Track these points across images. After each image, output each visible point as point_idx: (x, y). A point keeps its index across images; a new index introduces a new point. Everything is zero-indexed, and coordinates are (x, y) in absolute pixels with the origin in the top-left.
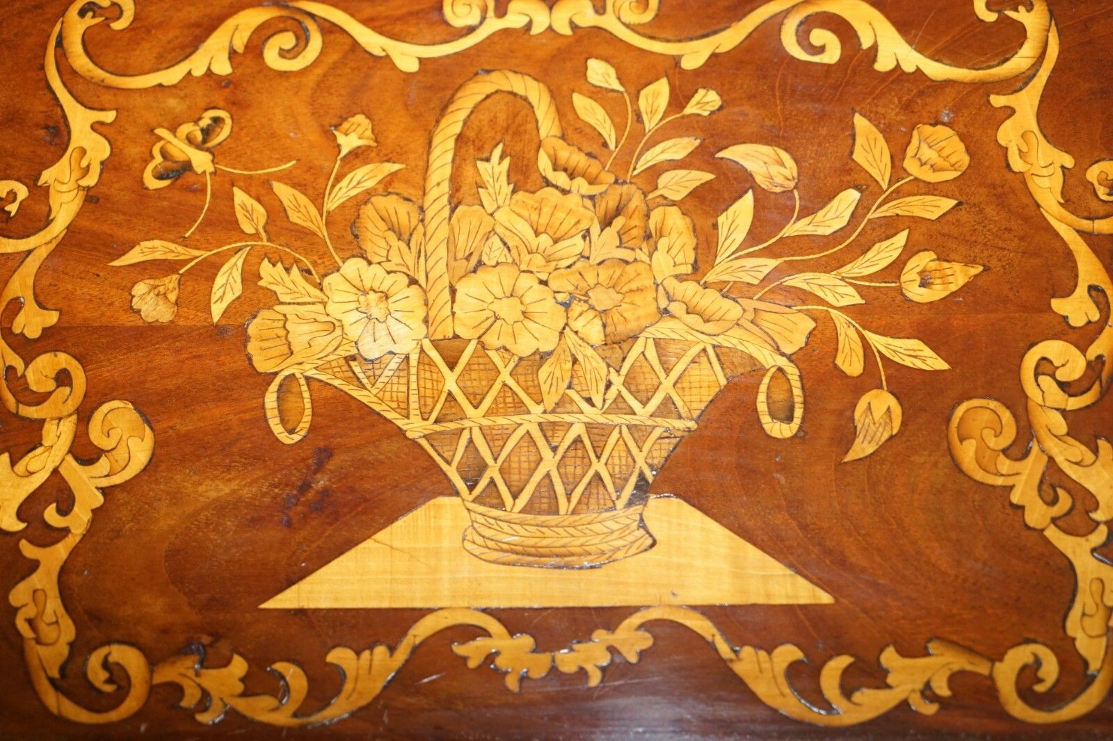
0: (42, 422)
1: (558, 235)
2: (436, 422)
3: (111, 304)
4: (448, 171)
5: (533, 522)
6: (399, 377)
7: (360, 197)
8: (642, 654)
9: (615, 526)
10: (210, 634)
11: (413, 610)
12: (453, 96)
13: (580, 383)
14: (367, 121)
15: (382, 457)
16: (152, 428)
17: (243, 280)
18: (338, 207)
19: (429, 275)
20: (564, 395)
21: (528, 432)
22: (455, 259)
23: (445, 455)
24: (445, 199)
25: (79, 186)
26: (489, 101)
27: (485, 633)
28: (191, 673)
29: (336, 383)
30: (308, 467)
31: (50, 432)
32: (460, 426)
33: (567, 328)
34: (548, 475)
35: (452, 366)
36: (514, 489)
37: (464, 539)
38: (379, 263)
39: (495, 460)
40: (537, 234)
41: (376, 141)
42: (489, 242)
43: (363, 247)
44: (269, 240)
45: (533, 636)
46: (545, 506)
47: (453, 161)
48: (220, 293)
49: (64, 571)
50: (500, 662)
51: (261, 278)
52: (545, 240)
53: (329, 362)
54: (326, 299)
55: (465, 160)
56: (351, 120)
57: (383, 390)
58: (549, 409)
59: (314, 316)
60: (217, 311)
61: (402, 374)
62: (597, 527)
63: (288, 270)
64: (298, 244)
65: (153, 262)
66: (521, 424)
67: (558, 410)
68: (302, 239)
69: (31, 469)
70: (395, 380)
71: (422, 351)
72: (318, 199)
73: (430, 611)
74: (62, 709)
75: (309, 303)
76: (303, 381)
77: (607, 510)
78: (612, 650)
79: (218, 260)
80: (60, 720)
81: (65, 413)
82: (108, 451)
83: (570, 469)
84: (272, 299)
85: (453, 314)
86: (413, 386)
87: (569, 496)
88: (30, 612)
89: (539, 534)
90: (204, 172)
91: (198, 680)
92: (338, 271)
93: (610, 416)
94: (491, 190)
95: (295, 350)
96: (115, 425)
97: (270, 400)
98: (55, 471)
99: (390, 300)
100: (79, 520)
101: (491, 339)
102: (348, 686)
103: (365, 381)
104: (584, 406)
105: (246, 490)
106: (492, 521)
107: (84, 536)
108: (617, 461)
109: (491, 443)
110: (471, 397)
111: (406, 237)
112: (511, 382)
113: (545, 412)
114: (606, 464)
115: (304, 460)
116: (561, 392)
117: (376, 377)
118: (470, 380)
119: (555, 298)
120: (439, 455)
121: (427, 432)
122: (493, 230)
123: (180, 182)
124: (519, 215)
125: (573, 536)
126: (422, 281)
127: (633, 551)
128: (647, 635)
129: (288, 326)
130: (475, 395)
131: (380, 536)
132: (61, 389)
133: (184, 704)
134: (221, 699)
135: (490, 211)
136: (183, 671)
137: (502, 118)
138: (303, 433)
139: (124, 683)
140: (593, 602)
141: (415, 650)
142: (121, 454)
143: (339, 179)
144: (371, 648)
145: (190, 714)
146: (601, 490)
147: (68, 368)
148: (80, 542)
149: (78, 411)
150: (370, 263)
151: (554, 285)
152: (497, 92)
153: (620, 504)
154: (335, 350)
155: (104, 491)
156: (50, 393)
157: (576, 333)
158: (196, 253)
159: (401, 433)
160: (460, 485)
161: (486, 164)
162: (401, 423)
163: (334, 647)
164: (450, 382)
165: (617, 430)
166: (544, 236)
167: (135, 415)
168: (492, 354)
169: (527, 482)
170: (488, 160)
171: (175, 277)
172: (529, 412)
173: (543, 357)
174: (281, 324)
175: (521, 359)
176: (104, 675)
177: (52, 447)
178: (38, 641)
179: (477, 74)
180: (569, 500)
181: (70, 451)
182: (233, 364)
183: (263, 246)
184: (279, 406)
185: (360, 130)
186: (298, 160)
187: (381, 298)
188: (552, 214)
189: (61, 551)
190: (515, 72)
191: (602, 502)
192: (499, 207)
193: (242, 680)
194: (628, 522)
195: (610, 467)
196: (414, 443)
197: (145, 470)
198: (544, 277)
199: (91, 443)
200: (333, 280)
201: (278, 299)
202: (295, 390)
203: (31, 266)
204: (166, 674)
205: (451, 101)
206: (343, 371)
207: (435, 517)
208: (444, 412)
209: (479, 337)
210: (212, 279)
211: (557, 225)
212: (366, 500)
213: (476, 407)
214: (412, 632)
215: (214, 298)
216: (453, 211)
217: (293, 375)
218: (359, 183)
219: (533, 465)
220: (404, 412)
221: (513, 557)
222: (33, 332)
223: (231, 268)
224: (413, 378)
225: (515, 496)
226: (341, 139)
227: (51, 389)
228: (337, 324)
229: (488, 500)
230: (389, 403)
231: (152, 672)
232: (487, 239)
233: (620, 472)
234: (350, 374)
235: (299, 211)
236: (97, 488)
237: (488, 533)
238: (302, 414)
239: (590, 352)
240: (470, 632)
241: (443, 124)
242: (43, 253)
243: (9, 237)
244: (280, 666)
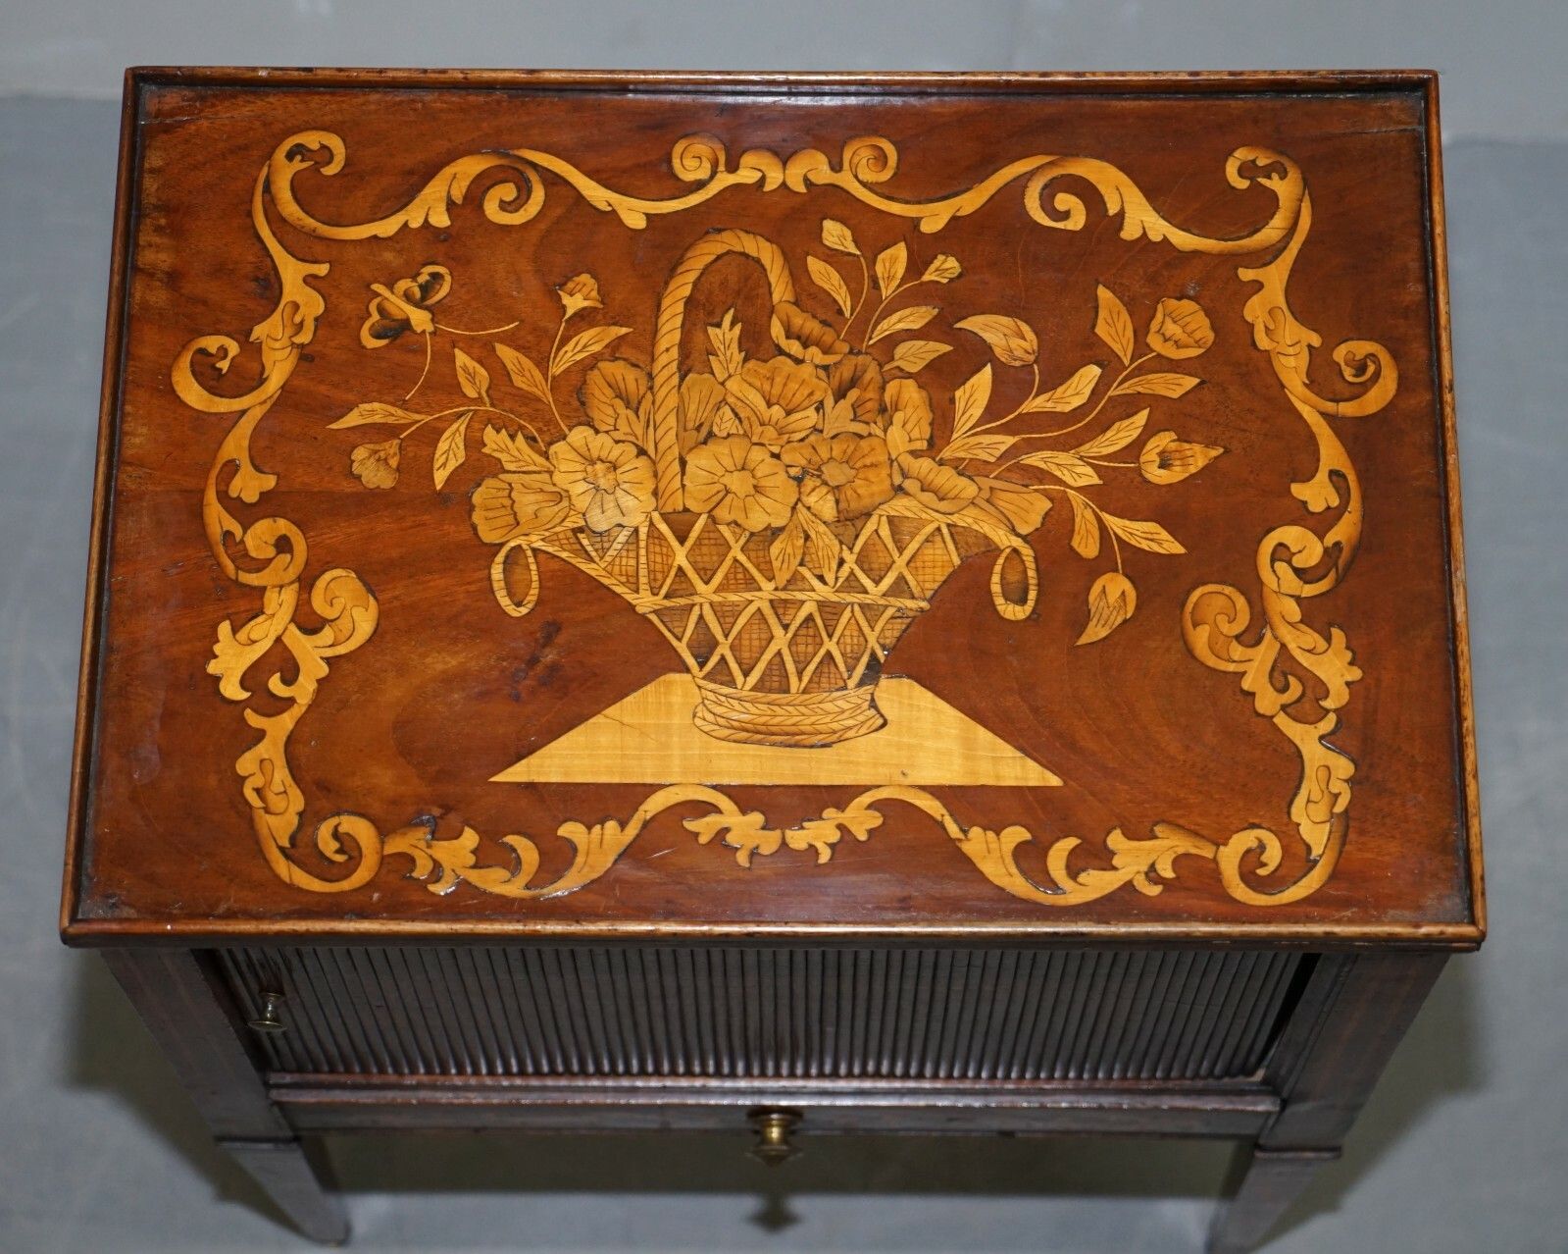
0: (263, 589)
1: (791, 406)
2: (667, 597)
3: (330, 469)
4: (677, 336)
5: (764, 700)
6: (628, 550)
7: (587, 361)
8: (871, 832)
9: (846, 706)
10: (441, 806)
11: (644, 785)
12: (682, 256)
13: (812, 560)
14: (593, 281)
15: (611, 632)
16: (376, 598)
17: (466, 447)
18: (564, 371)
19: (660, 446)
20: (796, 572)
21: (759, 609)
22: (685, 430)
23: (676, 631)
24: (674, 366)
25: (293, 343)
26: (720, 262)
27: (715, 809)
28: (422, 844)
29: (564, 555)
30: (536, 640)
31: (271, 599)
32: (690, 602)
33: (800, 505)
34: (779, 653)
35: (682, 540)
36: (744, 667)
37: (694, 716)
38: (607, 432)
39: (726, 636)
40: (769, 405)
41: (602, 302)
42: (720, 412)
43: (591, 414)
44: (493, 405)
45: (763, 813)
46: (776, 685)
47: (683, 325)
48: (442, 460)
49: (290, 742)
50: (730, 838)
51: (485, 445)
52: (777, 412)
53: (556, 534)
54: (552, 468)
55: (695, 325)
56: (576, 279)
57: (613, 563)
58: (781, 586)
59: (540, 485)
60: (440, 477)
61: (631, 547)
62: (828, 706)
63: (512, 437)
64: (523, 410)
65: (373, 425)
66: (752, 601)
67: (790, 587)
68: (526, 405)
69: (254, 636)
70: (624, 553)
71: (652, 524)
72: (542, 364)
73: (661, 787)
74: (294, 877)
75: (535, 472)
76: (529, 553)
77: (837, 690)
78: (841, 827)
79: (439, 425)
80: (291, 887)
81: (287, 581)
82: (332, 621)
83: (802, 648)
84: (496, 468)
85: (683, 486)
86: (643, 560)
87: (800, 674)
88: (257, 781)
89: (769, 712)
90: (424, 332)
91: (429, 851)
92: (564, 439)
93: (841, 595)
94: (722, 357)
95: (522, 520)
96: (337, 594)
97: (497, 572)
98: (278, 640)
99: (619, 471)
100: (304, 691)
101: (722, 513)
102: (580, 860)
103: (593, 554)
104: (816, 583)
105: (473, 663)
106: (723, 699)
107: (310, 706)
108: (849, 640)
109: (722, 620)
110: (702, 573)
111: (634, 405)
112: (742, 558)
113: (776, 589)
114: (838, 643)
115: (531, 633)
116: (793, 568)
117: (603, 551)
118: (702, 555)
119: (787, 472)
120: (670, 631)
121: (657, 607)
122: (724, 399)
123: (398, 341)
124: (750, 385)
125: (803, 715)
126: (651, 452)
127: (863, 730)
128: (877, 814)
129: (513, 494)
130: (705, 569)
131: (610, 711)
132: (282, 556)
133: (415, 875)
134: (453, 871)
135: (721, 380)
136: (415, 842)
137: (733, 280)
138: (530, 606)
139: (355, 854)
140: (823, 782)
141: (646, 824)
142: (345, 624)
143: (564, 341)
144: (602, 823)
145: (422, 885)
146: (833, 669)
147: (288, 534)
148: (306, 712)
149: (299, 579)
150: (597, 432)
151: (786, 458)
152: (728, 252)
153: (851, 683)
154: (563, 520)
155: (328, 660)
156: (270, 561)
157: (809, 508)
158: (417, 417)
159: (632, 607)
160: (691, 661)
161: (717, 330)
162: (630, 597)
163: (565, 821)
164: (681, 557)
165: (849, 608)
166: (776, 408)
167: (358, 584)
168: (723, 529)
169: (758, 660)
170: (719, 325)
171: (396, 442)
172: (760, 589)
173: (775, 532)
174: (506, 493)
175: (752, 534)
176: (335, 845)
177: (273, 615)
178: (267, 811)
179: (707, 233)
180: (800, 679)
181: (293, 620)
182: (456, 533)
183: (487, 411)
184: (505, 578)
185: (585, 290)
186: (522, 321)
187: (608, 468)
188: (785, 385)
189: (287, 721)
190: (747, 232)
191: (833, 681)
192: (730, 376)
193: (474, 852)
194: (860, 701)
195: (842, 646)
196: (643, 616)
197: (369, 640)
198: (776, 449)
199: (314, 613)
200: (558, 448)
201: (502, 467)
202: (522, 562)
203: (246, 426)
204: (397, 845)
205: (680, 261)
206: (570, 544)
207: (665, 694)
208: (674, 587)
209: (709, 512)
210: (434, 444)
211: (790, 395)
212: (595, 675)
213: (707, 583)
214: (642, 808)
215: (437, 465)
216: (682, 379)
217: (520, 546)
218: (585, 347)
219: (764, 643)
220: (633, 587)
221: (745, 735)
222: (250, 497)
223: (454, 434)
224: (643, 552)
225: (746, 674)
226: (566, 300)
227: (271, 555)
228: (564, 494)
229: (718, 677)
230: (619, 578)
231: (382, 843)
232: (718, 409)
233: (852, 651)
234: (578, 547)
235: (523, 376)
236: (322, 658)
237: (719, 710)
238: (529, 587)
239: (822, 528)
240: (703, 809)
241: (672, 286)
242: (257, 413)
243: (222, 396)
244: (511, 839)
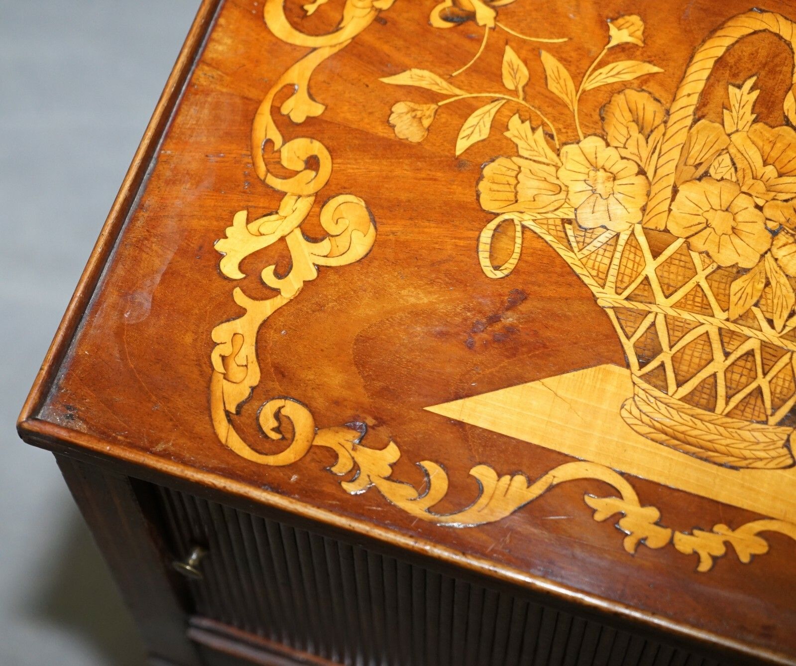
0: (283, 194)
1: (784, 170)
2: (627, 299)
3: (371, 113)
4: (701, 86)
5: (689, 412)
6: (605, 250)
7: (615, 86)
8: (754, 557)
9: (761, 438)
10: (375, 418)
11: (560, 453)
12: (724, 23)
13: (767, 305)
14: (641, 23)
15: (570, 314)
16: (376, 228)
17: (492, 127)
18: (594, 89)
19: (658, 171)
20: (749, 311)
21: (707, 332)
22: (685, 164)
23: (627, 330)
24: (691, 110)
25: (373, 6)
26: (755, 36)
27: (618, 494)
28: (349, 446)
29: (548, 238)
30: (502, 302)
31: (287, 204)
32: (647, 309)
33: (769, 254)
34: (714, 375)
35: (656, 255)
36: (680, 378)
37: (622, 407)
38: (616, 148)
39: (671, 347)
40: (765, 163)
41: (644, 42)
42: (720, 158)
43: (606, 130)
44: (525, 99)
45: (659, 509)
46: (703, 402)
47: (708, 79)
48: (468, 132)
49: (265, 325)
50: (624, 524)
51: (508, 129)
52: (770, 172)
53: (547, 219)
54: (560, 164)
55: (719, 81)
56: (627, 18)
57: (588, 257)
58: (732, 319)
59: (545, 175)
60: (462, 146)
61: (609, 248)
62: (746, 434)
63: (534, 130)
64: (550, 110)
65: (418, 89)
66: (703, 324)
67: (740, 322)
68: (554, 107)
69: (262, 230)
70: (601, 251)
71: (633, 233)
72: (578, 77)
73: (574, 459)
74: (229, 440)
75: (544, 163)
76: (519, 228)
77: (758, 422)
78: (727, 544)
79: (474, 103)
80: (224, 448)
81: (305, 193)
82: (333, 236)
83: (736, 377)
84: (512, 151)
85: (670, 210)
86: (616, 261)
87: (728, 398)
88: (226, 350)
89: (691, 424)
90: (485, 26)
91: (353, 453)
92: (578, 143)
93: (785, 342)
94: (734, 114)
95: (520, 199)
96: (345, 216)
97: (486, 235)
98: (283, 239)
99: (617, 182)
100: (290, 287)
101: (696, 242)
102: (483, 500)
103: (574, 244)
104: (765, 325)
105: (442, 305)
106: (652, 400)
107: (291, 300)
108: (780, 382)
109: (671, 332)
110: (665, 287)
111: (647, 131)
112: (705, 285)
113: (727, 320)
114: (770, 382)
115: (500, 295)
116: (747, 307)
117: (585, 244)
118: (669, 272)
119: (765, 224)
120: (622, 328)
121: (616, 305)
122: (727, 148)
123: (461, 27)
124: (753, 143)
125: (721, 435)
126: (650, 174)
127: (772, 465)
128: (764, 543)
129: (520, 176)
130: (669, 285)
131: (547, 381)
132: (308, 171)
133: (334, 469)
134: (369, 476)
135: (729, 132)
136: (342, 441)
137: (763, 53)
138: (506, 272)
139: (288, 436)
140: (723, 499)
141: (551, 488)
142: (342, 242)
143: (601, 65)
144: (513, 474)
145: (337, 481)
146: (759, 402)
147: (319, 156)
148: (286, 305)
149: (316, 194)
150: (608, 145)
151: (768, 212)
152: (765, 30)
153: (773, 420)
154: (556, 210)
155: (319, 268)
156: (297, 173)
157: (776, 260)
158: (457, 91)
159: (594, 299)
160: (633, 360)
161: (737, 90)
162: (595, 290)
163: (480, 463)
164: (650, 268)
165: (789, 355)
166: (771, 168)
167: (365, 213)
168: (695, 256)
169: (695, 375)
170: (739, 87)
171: (434, 107)
172: (713, 316)
173: (742, 272)
174: (514, 174)
175: (719, 267)
176: (275, 424)
177: (286, 217)
178: (226, 377)
179: (751, 10)
180: (727, 403)
181: (300, 226)
182: (461, 194)
183: (518, 103)
184: (492, 243)
185: (632, 29)
186: (571, 39)
187: (609, 177)
188: (784, 151)
189: (267, 307)
190: (786, 18)
191: (756, 413)
192: (737, 131)
193: (392, 466)
194: (776, 438)
195: (773, 386)
196: (602, 310)
197: (359, 261)
198: (761, 202)
199: (320, 225)
200: (570, 150)
201: (517, 152)
202: (510, 233)
203: (312, 62)
204: (326, 439)
205: (721, 27)
206: (557, 231)
207: (602, 380)
208: (636, 292)
209: (687, 238)
210: (465, 117)
211: (786, 161)
212: (545, 346)
213: (667, 297)
214: (552, 473)
215: (462, 134)
216: (695, 122)
217: (512, 220)
218: (618, 73)
219: (703, 363)
220: (601, 282)
221: (663, 437)
222: (298, 117)
223: (485, 113)
224: (618, 255)
225: (679, 384)
226: (613, 31)
227: (299, 169)
228: (563, 188)
229: (654, 380)
230: (590, 270)
231: (315, 434)
232: (719, 155)
233: (781, 393)
234: (563, 235)
235: (558, 83)
236: (314, 264)
237: (646, 408)
238: (510, 256)
239: (784, 280)
240: (606, 490)
241: (707, 45)
242: (326, 53)
243: (301, 31)
244: (427, 465)
